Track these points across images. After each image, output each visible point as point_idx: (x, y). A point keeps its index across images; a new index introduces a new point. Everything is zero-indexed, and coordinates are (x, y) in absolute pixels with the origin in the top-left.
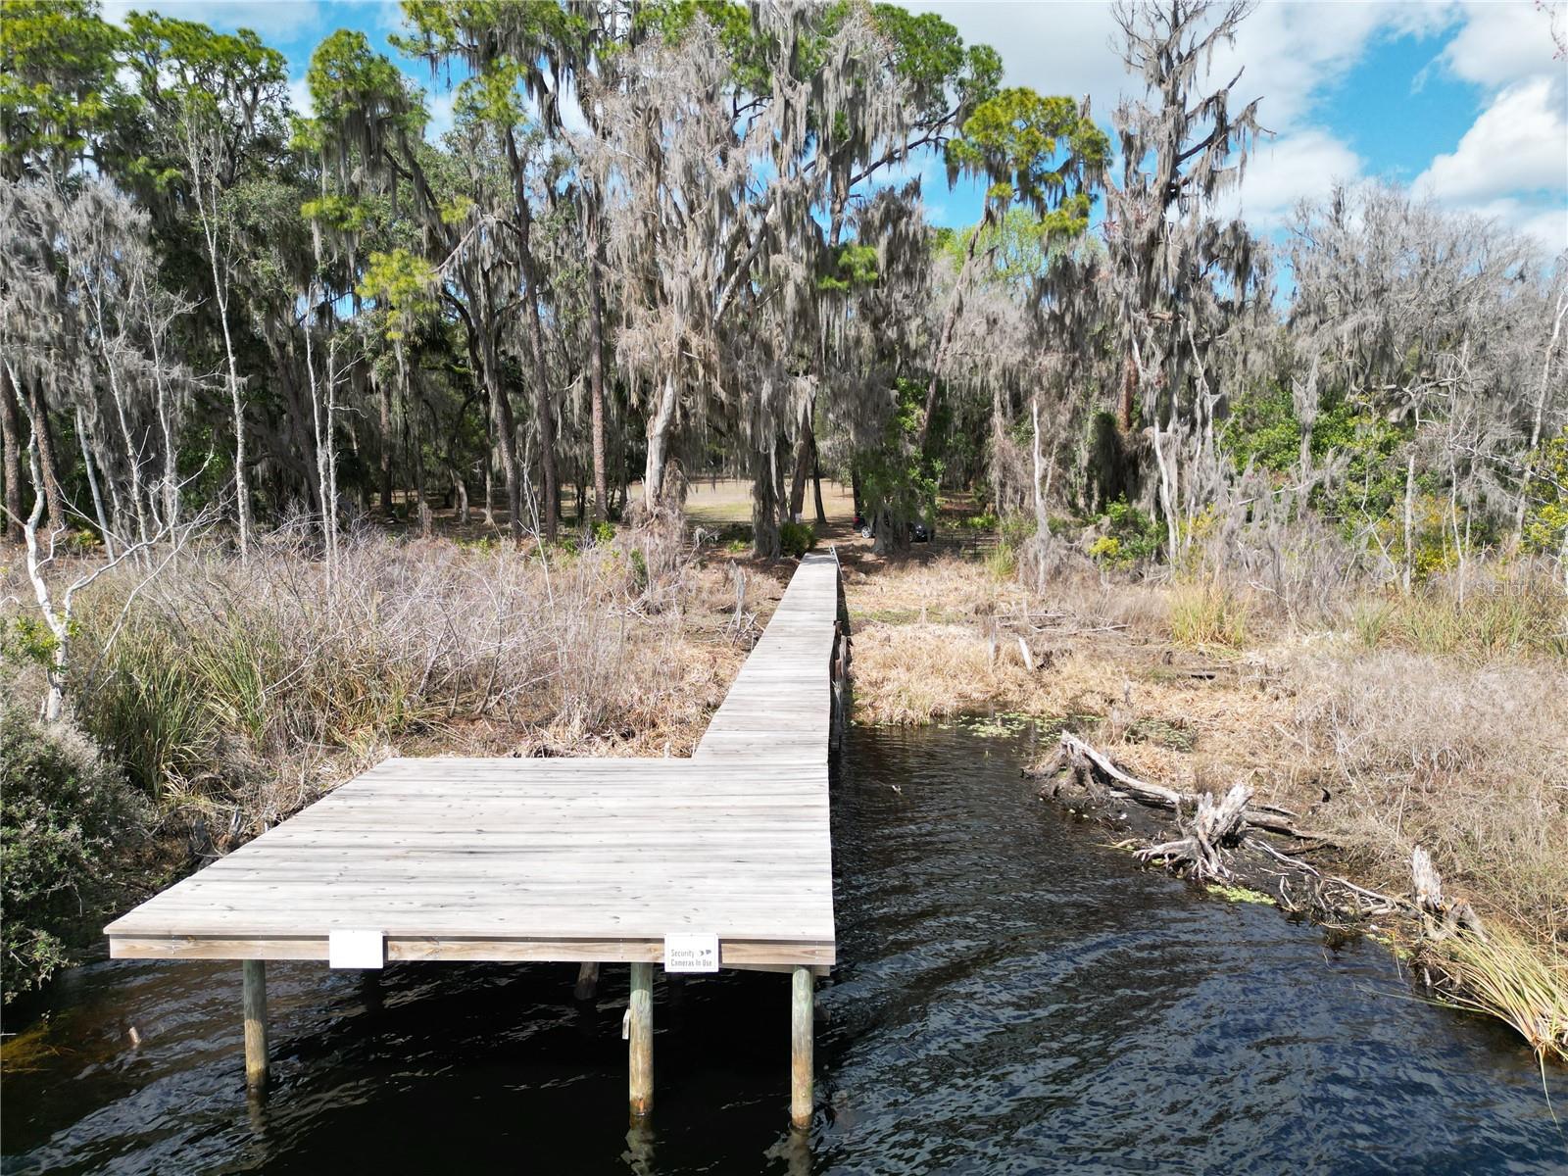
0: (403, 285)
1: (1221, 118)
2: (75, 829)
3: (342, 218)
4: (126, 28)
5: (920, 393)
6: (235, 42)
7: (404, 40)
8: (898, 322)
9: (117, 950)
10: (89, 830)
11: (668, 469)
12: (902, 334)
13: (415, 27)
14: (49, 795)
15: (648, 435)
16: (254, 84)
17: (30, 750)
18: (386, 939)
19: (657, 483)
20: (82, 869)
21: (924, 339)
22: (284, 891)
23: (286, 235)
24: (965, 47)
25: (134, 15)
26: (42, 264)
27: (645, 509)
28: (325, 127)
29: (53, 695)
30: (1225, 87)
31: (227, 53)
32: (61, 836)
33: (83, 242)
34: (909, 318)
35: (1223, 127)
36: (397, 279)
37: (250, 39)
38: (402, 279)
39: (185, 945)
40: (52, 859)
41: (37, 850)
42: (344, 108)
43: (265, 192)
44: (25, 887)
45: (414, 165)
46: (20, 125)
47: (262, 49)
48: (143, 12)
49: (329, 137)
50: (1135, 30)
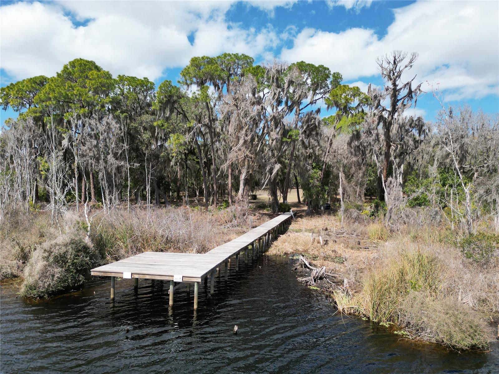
0: (177, 142)
1: (410, 89)
2: (88, 258)
3: (163, 126)
4: (117, 79)
5: (320, 167)
6: (142, 81)
7: (181, 82)
8: (312, 148)
9: (92, 274)
10: (91, 259)
11: (246, 188)
12: (314, 151)
13: (184, 79)
14: (85, 252)
15: (240, 179)
16: (147, 90)
17: (82, 244)
18: (132, 274)
19: (242, 192)
20: (89, 265)
21: (321, 152)
22: (119, 267)
23: (152, 128)
24: (332, 73)
25: (120, 76)
26: (94, 138)
27: (239, 199)
28: (160, 104)
29: (87, 237)
30: (411, 80)
31: (140, 84)
32: (86, 259)
33: (103, 133)
34: (316, 146)
35: (410, 92)
36: (175, 141)
37: (146, 79)
38: (177, 141)
39: (102, 273)
40: (84, 263)
41: (82, 261)
42: (165, 99)
43: (147, 118)
44: (80, 267)
45: (183, 111)
46: (92, 104)
47: (149, 82)
48: (121, 75)
49: (161, 106)
50: (383, 66)
